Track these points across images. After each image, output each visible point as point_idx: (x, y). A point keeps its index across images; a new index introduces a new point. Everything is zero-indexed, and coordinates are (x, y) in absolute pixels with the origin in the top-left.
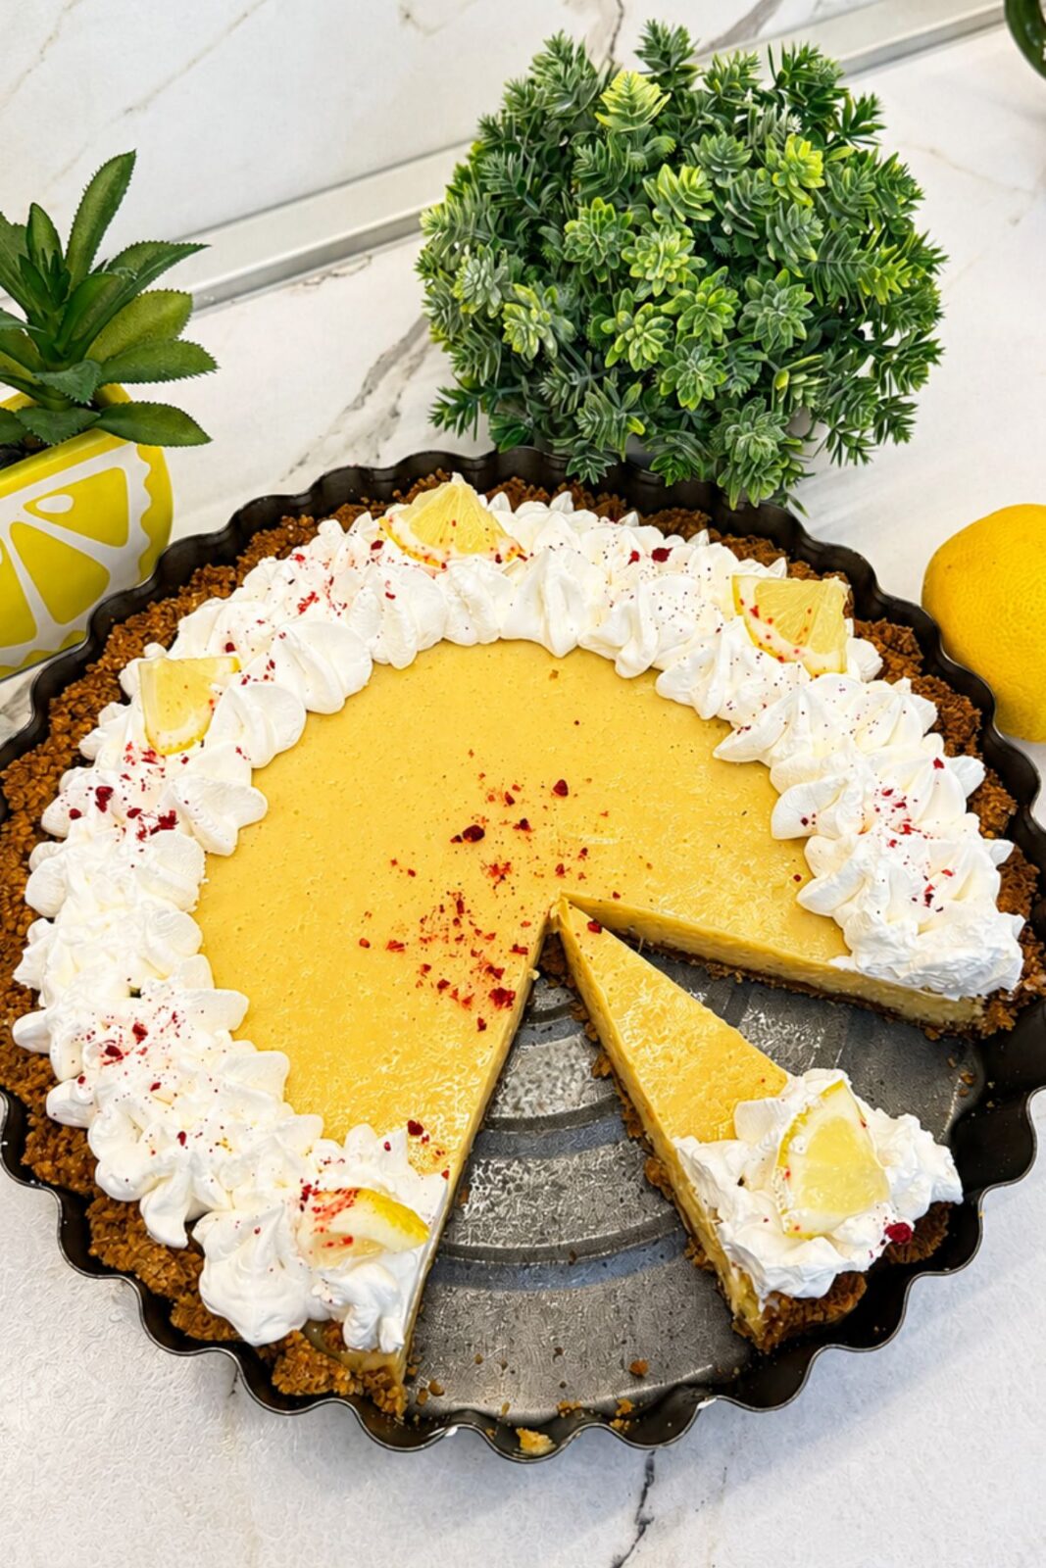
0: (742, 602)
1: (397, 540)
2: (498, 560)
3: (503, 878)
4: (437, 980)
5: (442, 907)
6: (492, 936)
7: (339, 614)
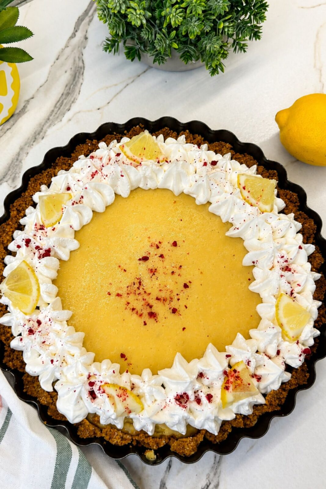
0: (240, 184)
1: (125, 153)
2: (158, 162)
3: (154, 274)
4: (132, 307)
5: (134, 282)
6: (149, 294)
7: (105, 179)
